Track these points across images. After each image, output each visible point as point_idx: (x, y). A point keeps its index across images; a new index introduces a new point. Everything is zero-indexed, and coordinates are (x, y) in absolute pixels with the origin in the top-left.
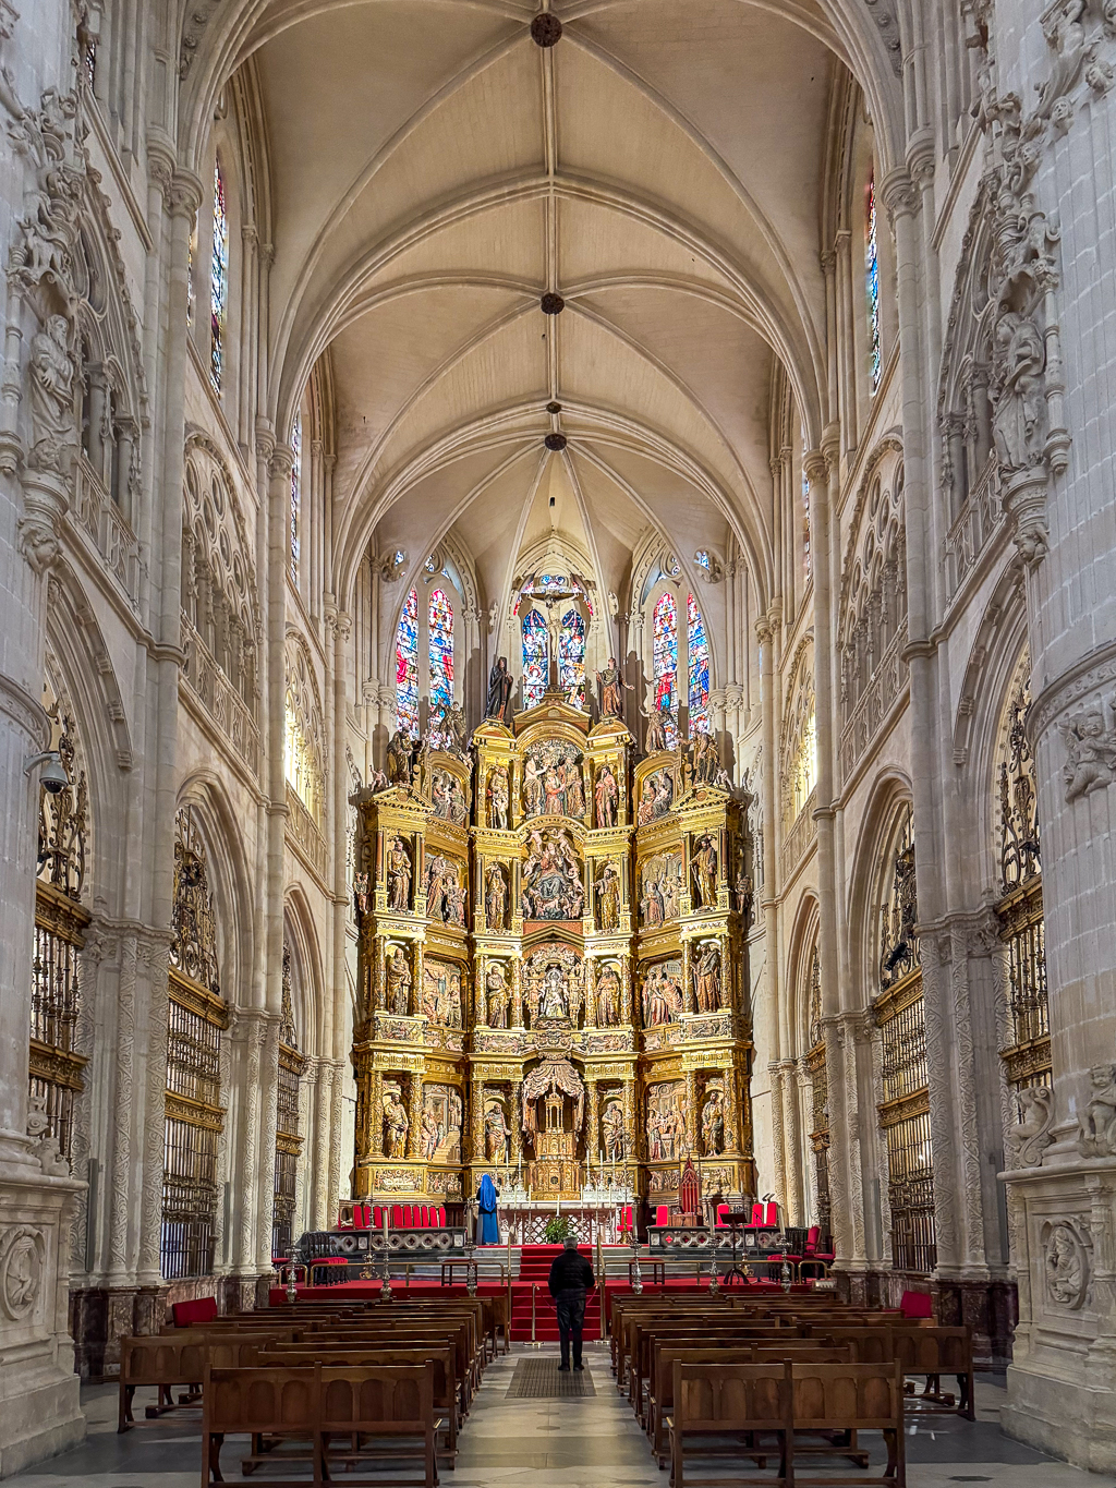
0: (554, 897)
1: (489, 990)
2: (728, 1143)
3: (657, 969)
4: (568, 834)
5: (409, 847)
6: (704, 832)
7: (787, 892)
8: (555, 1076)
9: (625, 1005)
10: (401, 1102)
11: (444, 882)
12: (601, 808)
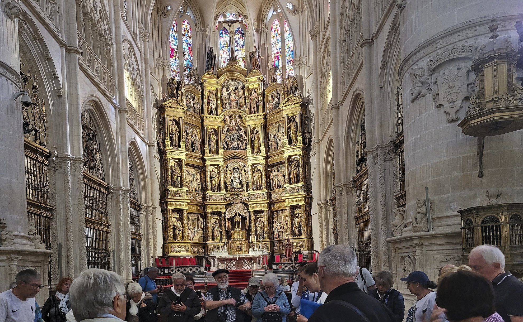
0: (235, 141)
1: (211, 178)
2: (303, 232)
3: (275, 168)
4: (240, 117)
5: (177, 123)
6: (292, 115)
7: (323, 137)
8: (238, 209)
9: (264, 182)
10: (179, 220)
11: (192, 136)
12: (252, 106)
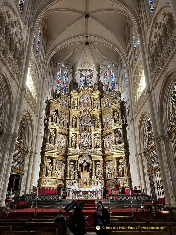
0: (85, 122)
1: (72, 140)
3: (107, 137)
4: (89, 111)
6: (116, 109)
7: (137, 116)
8: (85, 159)
9: (100, 144)
10: (51, 164)
12: (95, 106)
